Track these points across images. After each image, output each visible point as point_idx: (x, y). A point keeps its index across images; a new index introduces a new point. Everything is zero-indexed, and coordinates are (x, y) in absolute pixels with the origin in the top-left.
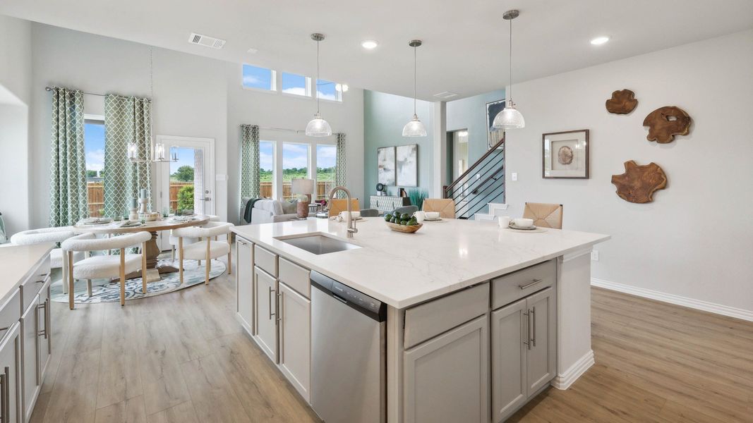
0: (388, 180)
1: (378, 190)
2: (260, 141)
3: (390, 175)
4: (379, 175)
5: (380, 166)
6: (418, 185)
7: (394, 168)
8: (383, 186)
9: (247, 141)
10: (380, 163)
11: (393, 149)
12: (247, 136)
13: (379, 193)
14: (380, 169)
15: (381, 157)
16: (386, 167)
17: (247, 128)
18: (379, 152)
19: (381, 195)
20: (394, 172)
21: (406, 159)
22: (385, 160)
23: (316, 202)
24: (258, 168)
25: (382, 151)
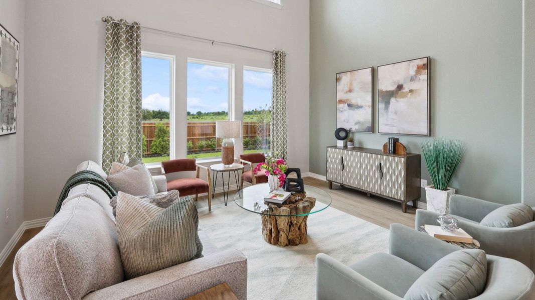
0: (358, 123)
1: (339, 138)
2: (143, 53)
3: (364, 116)
4: (339, 115)
5: (341, 101)
6: (431, 133)
7: (370, 102)
8: (347, 132)
9: (116, 50)
10: (340, 95)
11: (368, 72)
12: (116, 42)
13: (340, 143)
14: (341, 106)
15: (342, 86)
16: (353, 102)
17: (116, 25)
18: (337, 80)
19: (345, 147)
20: (369, 110)
21: (400, 87)
22: (350, 91)
23: (243, 157)
24: (138, 108)
25: (345, 79)
